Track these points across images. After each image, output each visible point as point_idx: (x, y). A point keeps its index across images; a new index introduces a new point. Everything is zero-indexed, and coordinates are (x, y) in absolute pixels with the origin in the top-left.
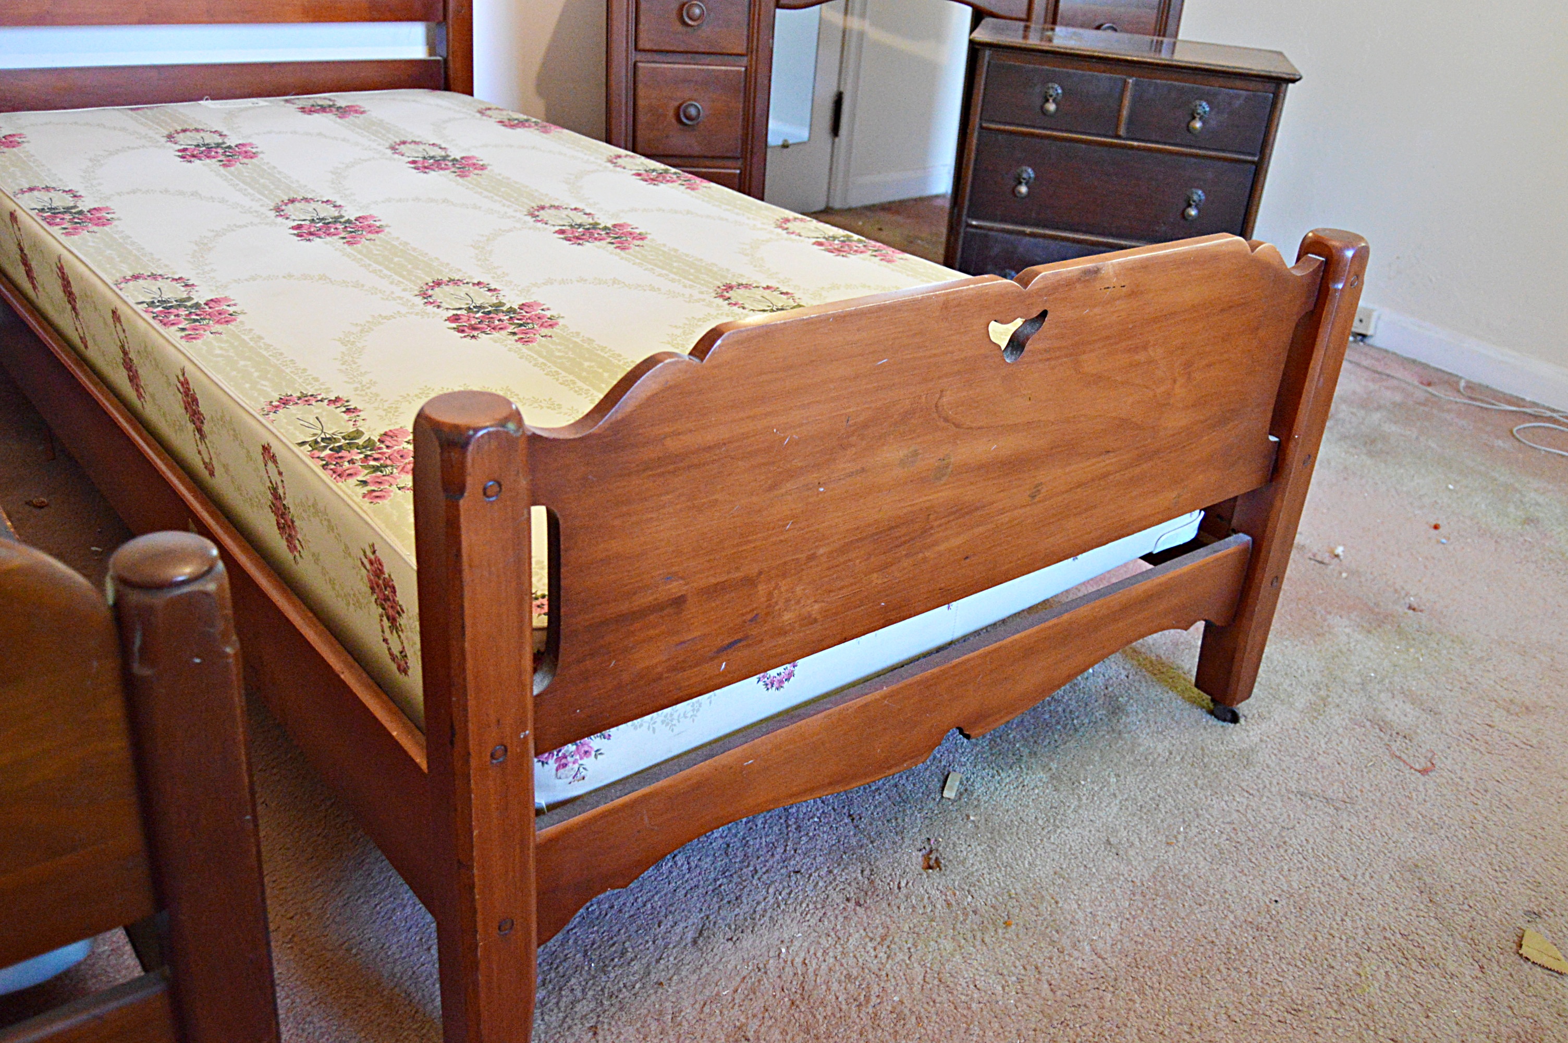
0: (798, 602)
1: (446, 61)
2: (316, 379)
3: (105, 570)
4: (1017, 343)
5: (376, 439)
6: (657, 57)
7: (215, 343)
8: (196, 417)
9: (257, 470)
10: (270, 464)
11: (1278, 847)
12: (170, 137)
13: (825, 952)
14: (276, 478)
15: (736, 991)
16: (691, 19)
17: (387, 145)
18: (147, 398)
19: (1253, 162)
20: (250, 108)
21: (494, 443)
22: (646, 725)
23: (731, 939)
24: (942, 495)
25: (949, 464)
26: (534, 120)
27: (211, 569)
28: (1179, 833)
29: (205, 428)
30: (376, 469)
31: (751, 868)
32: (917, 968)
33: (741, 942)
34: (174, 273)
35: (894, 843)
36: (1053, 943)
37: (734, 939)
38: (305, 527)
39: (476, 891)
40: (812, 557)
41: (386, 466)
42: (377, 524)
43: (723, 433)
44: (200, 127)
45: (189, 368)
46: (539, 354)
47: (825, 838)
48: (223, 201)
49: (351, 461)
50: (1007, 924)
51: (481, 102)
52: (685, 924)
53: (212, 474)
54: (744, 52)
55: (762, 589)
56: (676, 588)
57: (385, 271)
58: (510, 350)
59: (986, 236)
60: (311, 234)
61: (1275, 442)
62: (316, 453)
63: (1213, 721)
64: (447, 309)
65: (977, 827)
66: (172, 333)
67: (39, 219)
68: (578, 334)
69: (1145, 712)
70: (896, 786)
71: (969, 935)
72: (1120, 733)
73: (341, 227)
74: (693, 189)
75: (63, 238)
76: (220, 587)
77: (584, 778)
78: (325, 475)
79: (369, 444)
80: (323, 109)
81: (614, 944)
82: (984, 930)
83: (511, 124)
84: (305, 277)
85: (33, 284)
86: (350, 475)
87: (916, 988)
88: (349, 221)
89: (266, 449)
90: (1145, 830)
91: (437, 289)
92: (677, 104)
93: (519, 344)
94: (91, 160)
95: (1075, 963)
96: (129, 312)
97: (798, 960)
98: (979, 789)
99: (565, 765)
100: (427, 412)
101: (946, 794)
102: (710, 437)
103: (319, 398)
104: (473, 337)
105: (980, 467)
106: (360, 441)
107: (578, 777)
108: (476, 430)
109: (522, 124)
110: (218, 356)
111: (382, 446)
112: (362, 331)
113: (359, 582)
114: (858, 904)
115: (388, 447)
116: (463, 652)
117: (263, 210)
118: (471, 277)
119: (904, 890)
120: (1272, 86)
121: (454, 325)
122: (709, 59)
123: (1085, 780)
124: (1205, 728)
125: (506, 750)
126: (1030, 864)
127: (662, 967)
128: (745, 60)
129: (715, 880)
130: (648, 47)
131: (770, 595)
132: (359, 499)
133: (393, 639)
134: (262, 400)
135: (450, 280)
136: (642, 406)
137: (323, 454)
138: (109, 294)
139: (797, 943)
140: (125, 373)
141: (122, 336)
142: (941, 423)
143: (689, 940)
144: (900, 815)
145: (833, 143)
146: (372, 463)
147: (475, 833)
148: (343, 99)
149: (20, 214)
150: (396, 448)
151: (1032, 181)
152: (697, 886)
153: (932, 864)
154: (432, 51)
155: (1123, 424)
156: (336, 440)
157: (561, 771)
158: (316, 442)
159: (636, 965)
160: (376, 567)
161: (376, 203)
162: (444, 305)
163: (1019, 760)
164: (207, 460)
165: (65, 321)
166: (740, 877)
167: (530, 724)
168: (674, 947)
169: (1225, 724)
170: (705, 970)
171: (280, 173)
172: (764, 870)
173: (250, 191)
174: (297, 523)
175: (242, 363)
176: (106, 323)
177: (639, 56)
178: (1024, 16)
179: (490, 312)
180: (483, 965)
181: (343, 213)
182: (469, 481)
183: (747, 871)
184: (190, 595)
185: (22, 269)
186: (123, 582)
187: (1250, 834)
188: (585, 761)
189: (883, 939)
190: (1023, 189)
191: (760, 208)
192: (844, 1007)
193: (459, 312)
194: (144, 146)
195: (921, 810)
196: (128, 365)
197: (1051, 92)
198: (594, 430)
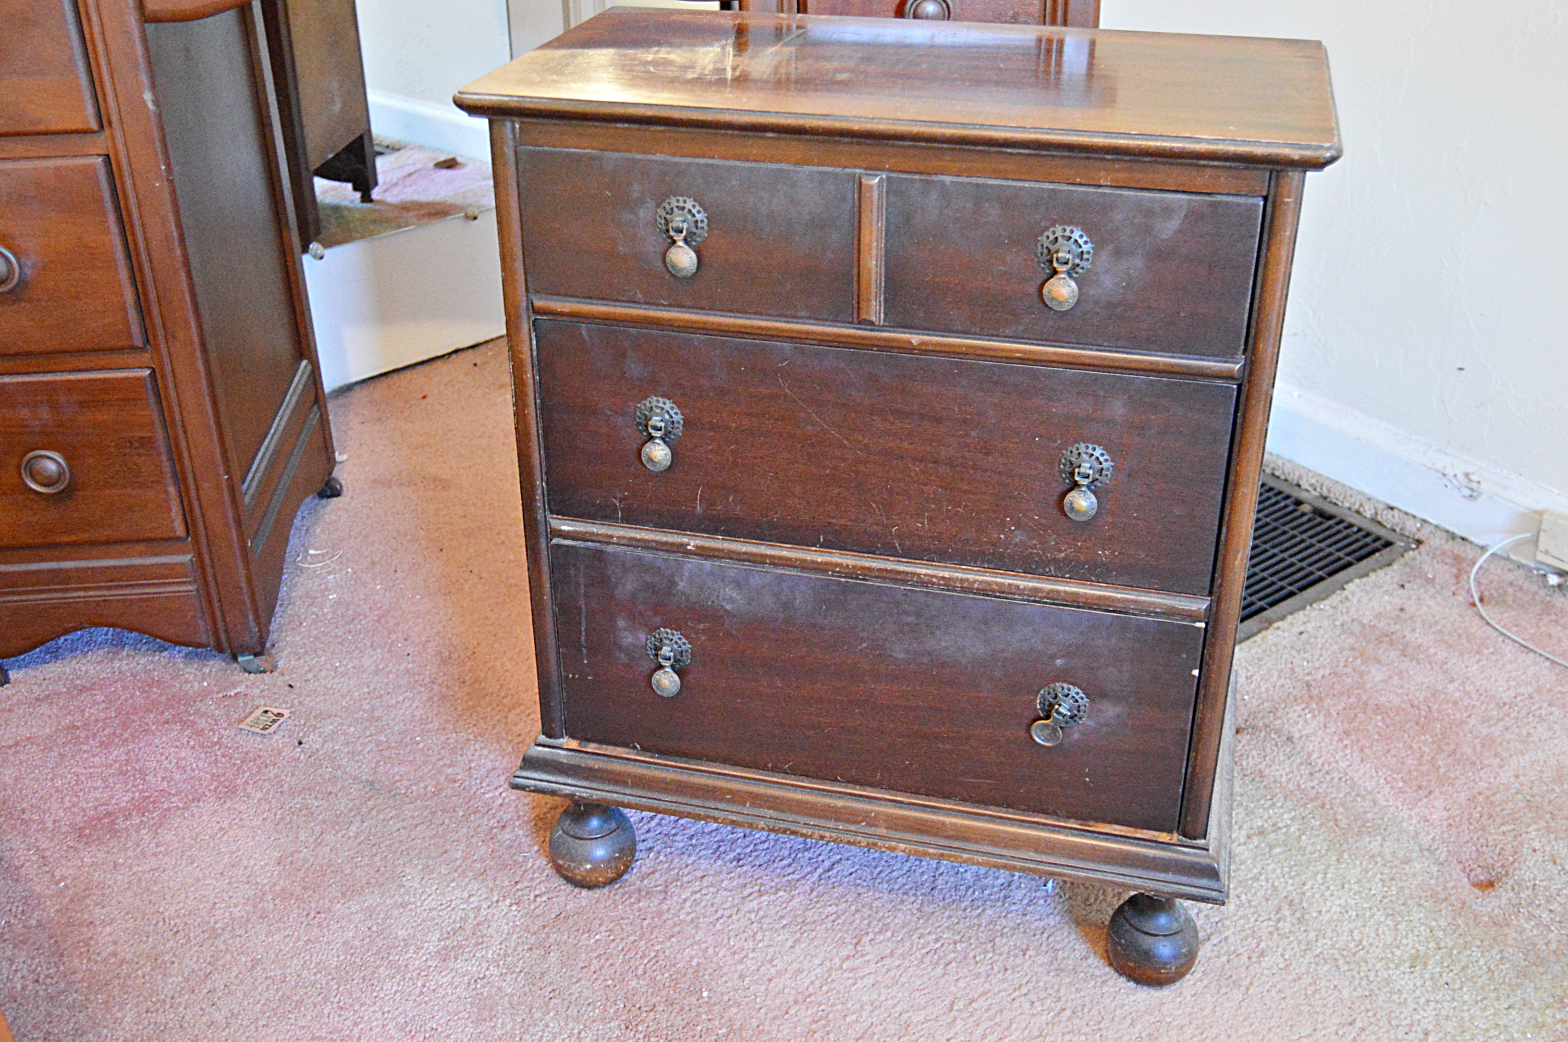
19: (1230, 377)
120: (1259, 179)
190: (660, 452)
197: (678, 220)
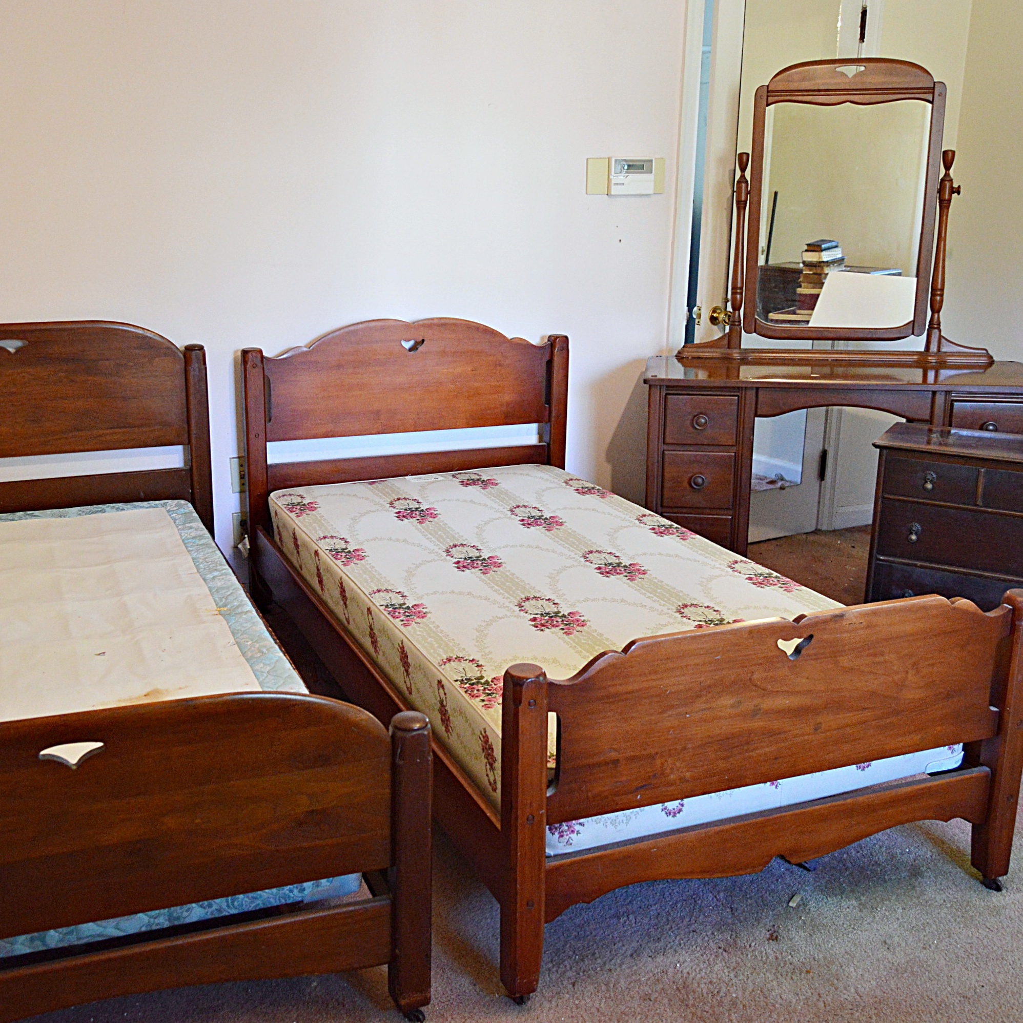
0: (678, 770)
1: (549, 445)
2: (464, 649)
3: (390, 723)
4: (798, 650)
5: (490, 680)
6: (678, 448)
7: (417, 629)
8: (406, 664)
9: (434, 692)
10: (441, 690)
11: (997, 959)
12: (391, 503)
13: (701, 970)
14: (443, 696)
16: (699, 426)
17: (509, 508)
18: (381, 653)
20: (433, 482)
21: (534, 685)
23: (651, 956)
24: (757, 724)
25: (760, 709)
26: (598, 487)
27: (426, 725)
28: (933, 943)
29: (410, 670)
30: (489, 694)
31: (669, 926)
32: (751, 984)
33: (656, 959)
34: (397, 589)
35: (753, 925)
36: (832, 985)
37: (653, 956)
38: (455, 721)
39: (518, 883)
40: (685, 748)
41: (493, 693)
42: (487, 719)
43: (636, 686)
44: (407, 497)
45: (405, 640)
46: (574, 641)
47: (715, 918)
48: (419, 545)
49: (478, 690)
50: (808, 972)
51: (569, 474)
52: (628, 947)
53: (410, 693)
54: (734, 444)
55: (658, 762)
56: (614, 755)
57: (501, 591)
58: (559, 638)
59: (890, 566)
60: (464, 567)
61: (996, 712)
62: (463, 685)
63: (984, 888)
64: (531, 614)
65: (805, 923)
66: (397, 622)
67: (330, 556)
68: (596, 631)
69: (936, 877)
70: (762, 897)
71: (784, 974)
72: (914, 887)
73: (480, 563)
74: (683, 539)
75: (342, 567)
76: (429, 733)
78: (466, 696)
79: (487, 683)
80: (474, 482)
82: (793, 972)
83: (583, 491)
84: (461, 593)
85: (322, 587)
86: (477, 696)
87: (747, 993)
88: (484, 559)
89: (440, 682)
90: (911, 939)
91: (527, 602)
92: (690, 475)
93: (565, 635)
94: (352, 519)
95: (842, 996)
96: (377, 610)
97: (685, 971)
98: (812, 904)
99: (562, 836)
100: (510, 671)
101: (791, 904)
102: (630, 688)
103: (465, 659)
104: (542, 630)
105: (779, 712)
106: (483, 681)
107: (568, 843)
108: (527, 679)
109: (590, 491)
110: (418, 635)
111: (492, 684)
112: (487, 625)
113: (477, 747)
114: (725, 950)
115: (494, 684)
116: (517, 770)
117: (440, 551)
118: (545, 596)
119: (753, 948)
121: (533, 623)
122: (711, 448)
123: (881, 908)
124: (975, 891)
125: (534, 817)
126: (832, 946)
127: (612, 963)
128: (734, 449)
129: (649, 929)
130: (671, 442)
131: (662, 764)
132: (480, 707)
133: (491, 774)
134: (439, 658)
135: (535, 597)
136: (598, 672)
137: (466, 686)
138: (366, 599)
139: (686, 964)
140: (369, 640)
141: (371, 621)
142: (754, 688)
143: (629, 953)
144: (760, 912)
145: (820, 486)
146: (487, 692)
147: (519, 854)
148: (486, 473)
149: (320, 551)
151: (920, 533)
152: (638, 930)
153: (774, 937)
154: (541, 440)
155: (873, 694)
156: (472, 680)
157: (561, 839)
158: (463, 680)
159: (599, 961)
160: (486, 739)
161: (499, 548)
162: (529, 612)
163: (842, 893)
164: (409, 686)
165: (339, 609)
166: (662, 929)
167: (544, 808)
168: (620, 956)
169: (991, 891)
170: (635, 968)
171: (449, 527)
172: (676, 928)
173: (433, 539)
174: (451, 718)
175: (430, 639)
176: (363, 614)
177: (666, 447)
178: (928, 418)
179: (552, 617)
181: (482, 554)
182: (523, 699)
183: (667, 927)
184: (419, 735)
185: (316, 579)
186: (396, 727)
187: (980, 950)
188: (572, 835)
189: (734, 968)
190: (914, 537)
191: (721, 553)
192: (705, 994)
193: (536, 616)
194: (378, 510)
195: (773, 911)
196: (372, 635)
197: (929, 477)
198: (576, 682)
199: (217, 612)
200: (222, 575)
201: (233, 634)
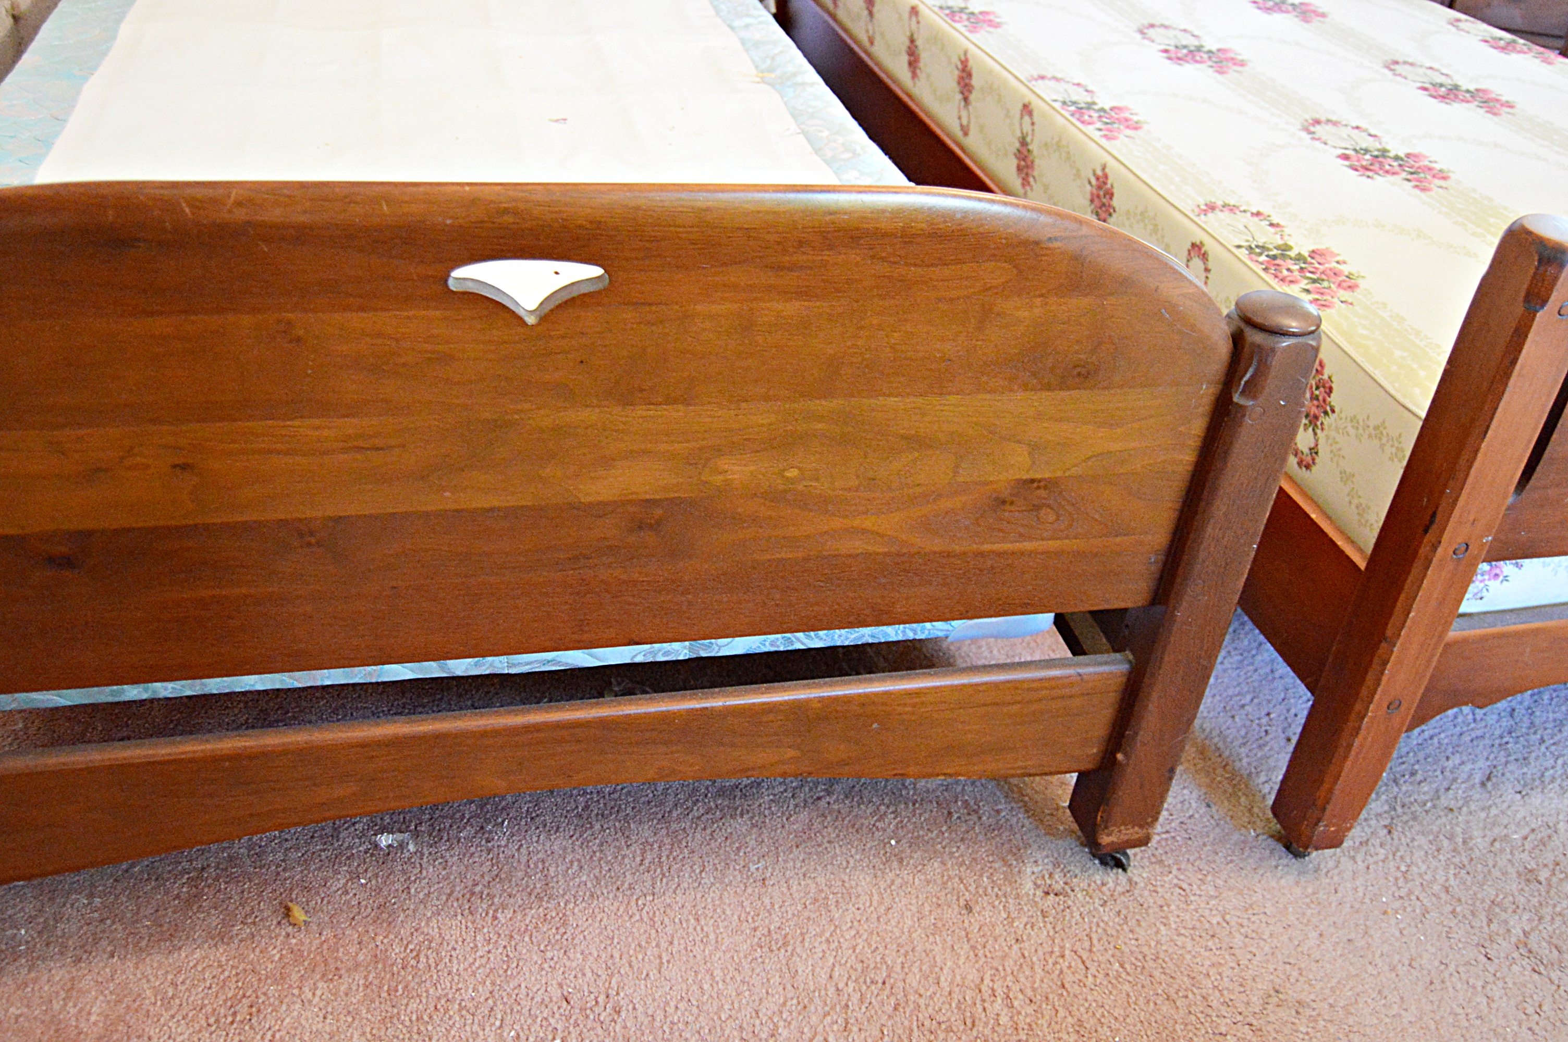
2: (1233, 192)
5: (1306, 254)
15: (1526, 838)
22: (1552, 566)
23: (1520, 792)
30: (1314, 281)
31: (1538, 736)
33: (1530, 798)
37: (1524, 793)
39: (1388, 666)
41: (1323, 280)
45: (1111, 163)
49: (1289, 270)
52: (1472, 766)
57: (1263, 103)
60: (1179, 59)
62: (1254, 257)
64: (1335, 147)
66: (1090, 130)
67: (942, 15)
73: (1205, 56)
75: (967, 34)
77: (1481, 598)
78: (1269, 278)
79: (1301, 258)
81: (1403, 763)
86: (1292, 281)
88: (1211, 51)
91: (1318, 127)
103: (1242, 209)
104: (1369, 177)
106: (1292, 254)
107: (1479, 595)
110: (1137, 157)
111: (1313, 261)
112: (1261, 155)
115: (1319, 263)
117: (1129, 31)
121: (1347, 163)
127: (1451, 796)
129: (1501, 737)
134: (1189, 202)
137: (1261, 259)
138: (1021, 86)
141: (1027, 128)
143: (1477, 781)
146: (1309, 275)
150: (1327, 265)
152: (1482, 737)
156: (1268, 249)
158: (1251, 247)
159: (1425, 787)
162: (1331, 143)
166: (1527, 741)
168: (1463, 782)
170: (1494, 811)
172: (1552, 741)
175: (1162, 166)
176: (1008, 114)
180: (1363, 732)
181: (1203, 43)
183: (1535, 738)
188: (1491, 583)
199: (758, 80)
200: (760, 23)
201: (794, 116)
